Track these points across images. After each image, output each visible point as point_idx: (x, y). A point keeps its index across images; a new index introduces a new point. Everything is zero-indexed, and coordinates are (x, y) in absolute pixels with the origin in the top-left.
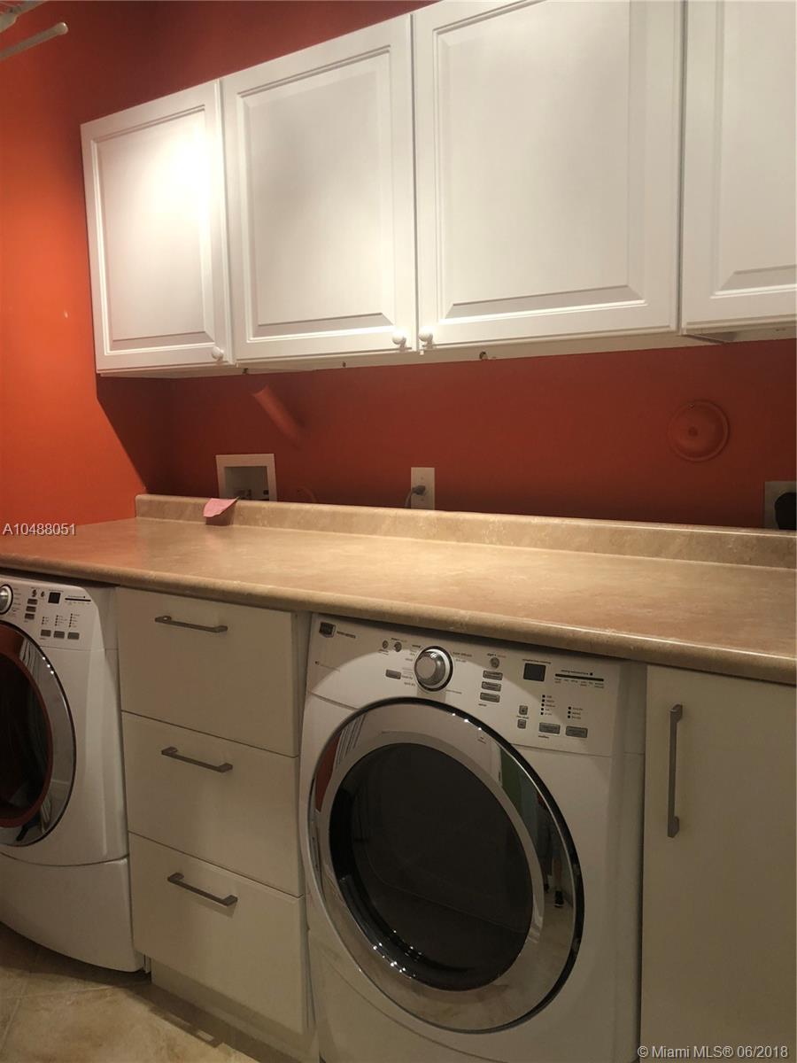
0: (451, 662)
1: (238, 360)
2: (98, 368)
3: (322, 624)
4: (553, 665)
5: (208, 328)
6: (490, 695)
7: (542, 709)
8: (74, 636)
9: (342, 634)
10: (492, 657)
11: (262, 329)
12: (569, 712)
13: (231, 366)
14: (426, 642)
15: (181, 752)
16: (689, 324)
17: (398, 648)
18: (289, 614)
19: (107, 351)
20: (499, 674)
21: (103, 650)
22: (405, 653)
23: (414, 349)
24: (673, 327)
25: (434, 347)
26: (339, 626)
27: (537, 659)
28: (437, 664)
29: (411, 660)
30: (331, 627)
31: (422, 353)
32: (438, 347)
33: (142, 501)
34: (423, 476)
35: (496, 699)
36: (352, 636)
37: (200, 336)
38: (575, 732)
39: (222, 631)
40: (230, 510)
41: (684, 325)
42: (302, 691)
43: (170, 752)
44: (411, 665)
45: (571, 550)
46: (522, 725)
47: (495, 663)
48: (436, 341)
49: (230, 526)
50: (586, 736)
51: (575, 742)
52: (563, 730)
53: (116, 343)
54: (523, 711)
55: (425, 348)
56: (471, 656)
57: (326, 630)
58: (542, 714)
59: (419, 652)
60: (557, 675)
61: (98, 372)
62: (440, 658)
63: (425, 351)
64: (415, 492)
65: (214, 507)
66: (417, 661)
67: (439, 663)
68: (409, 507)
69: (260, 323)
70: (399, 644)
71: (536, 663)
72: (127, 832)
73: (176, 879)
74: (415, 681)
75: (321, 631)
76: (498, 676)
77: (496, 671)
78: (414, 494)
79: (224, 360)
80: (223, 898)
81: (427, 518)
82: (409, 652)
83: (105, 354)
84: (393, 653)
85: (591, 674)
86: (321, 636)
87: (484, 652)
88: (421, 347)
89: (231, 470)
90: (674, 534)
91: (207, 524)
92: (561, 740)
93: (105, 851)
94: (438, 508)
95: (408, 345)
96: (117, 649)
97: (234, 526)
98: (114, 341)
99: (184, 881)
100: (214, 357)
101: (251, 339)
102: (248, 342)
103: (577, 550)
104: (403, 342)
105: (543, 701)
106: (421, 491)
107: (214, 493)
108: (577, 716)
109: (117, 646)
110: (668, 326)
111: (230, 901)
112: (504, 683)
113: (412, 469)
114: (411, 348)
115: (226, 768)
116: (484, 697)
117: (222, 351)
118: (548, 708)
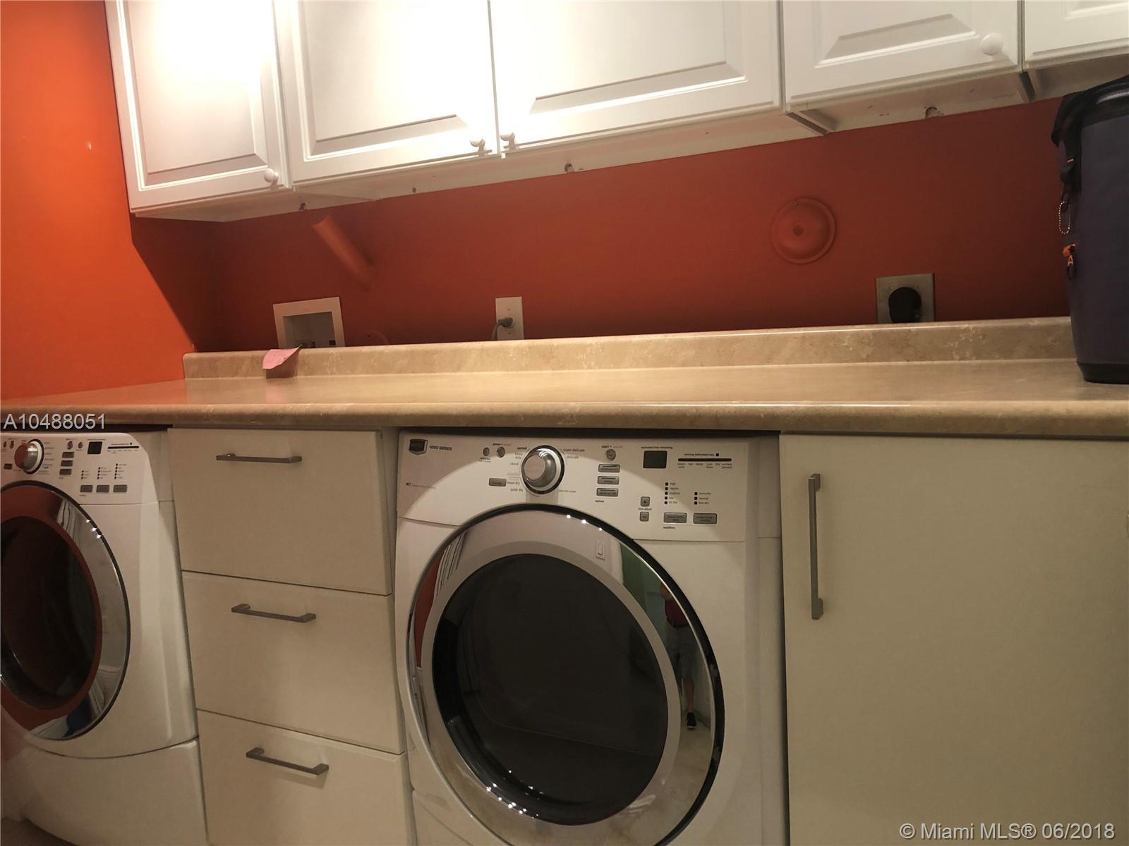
0: (562, 461)
1: (295, 182)
2: (132, 206)
3: (412, 441)
4: (676, 450)
5: (259, 150)
6: (607, 490)
7: (666, 498)
8: (121, 489)
9: (436, 448)
10: (607, 449)
11: (321, 145)
12: (696, 498)
13: (287, 190)
14: (532, 443)
15: (254, 608)
16: (793, 97)
17: (501, 453)
18: (373, 434)
19: (141, 185)
20: (615, 466)
21: (157, 502)
22: (509, 457)
23: (495, 152)
24: (777, 103)
25: (517, 148)
26: (432, 440)
27: (656, 445)
28: (546, 463)
29: (517, 464)
30: (423, 442)
31: (504, 156)
32: (521, 147)
33: (191, 361)
34: (509, 307)
35: (614, 493)
36: (447, 449)
37: (249, 159)
38: (703, 519)
39: (296, 461)
40: (292, 361)
41: (788, 99)
42: (393, 520)
43: (242, 609)
44: (518, 469)
45: (677, 366)
46: (644, 517)
47: (611, 455)
48: (518, 141)
49: (295, 378)
50: (716, 523)
51: (704, 530)
52: (690, 518)
53: (152, 177)
54: (645, 502)
55: (508, 149)
56: (584, 450)
57: (417, 447)
58: (666, 503)
59: (525, 454)
60: (680, 460)
61: (131, 211)
62: (550, 457)
63: (507, 154)
64: (501, 324)
65: (274, 358)
66: (523, 465)
67: (549, 462)
68: (496, 339)
69: (318, 138)
70: (502, 448)
71: (656, 450)
72: (195, 710)
73: (256, 754)
74: (522, 486)
75: (411, 449)
76: (615, 468)
77: (613, 462)
78: (501, 326)
79: (279, 183)
80: (312, 767)
81: (518, 349)
82: (513, 455)
83: (140, 190)
84: (495, 459)
85: (717, 455)
86: (412, 455)
87: (597, 445)
88: (502, 149)
89: (293, 319)
90: (786, 338)
91: (267, 378)
92: (690, 529)
93: (170, 734)
94: (527, 337)
95: (487, 147)
96: (173, 501)
97: (298, 377)
98: (150, 174)
99: (266, 755)
100: (267, 180)
101: (308, 157)
102: (305, 160)
103: (683, 365)
104: (481, 145)
105: (667, 489)
106: (507, 323)
107: (272, 344)
108: (704, 501)
109: (173, 498)
110: (772, 103)
111: (321, 770)
112: (621, 475)
113: (497, 299)
114: (491, 151)
115: (309, 618)
116: (601, 492)
117: (277, 174)
118: (671, 496)
